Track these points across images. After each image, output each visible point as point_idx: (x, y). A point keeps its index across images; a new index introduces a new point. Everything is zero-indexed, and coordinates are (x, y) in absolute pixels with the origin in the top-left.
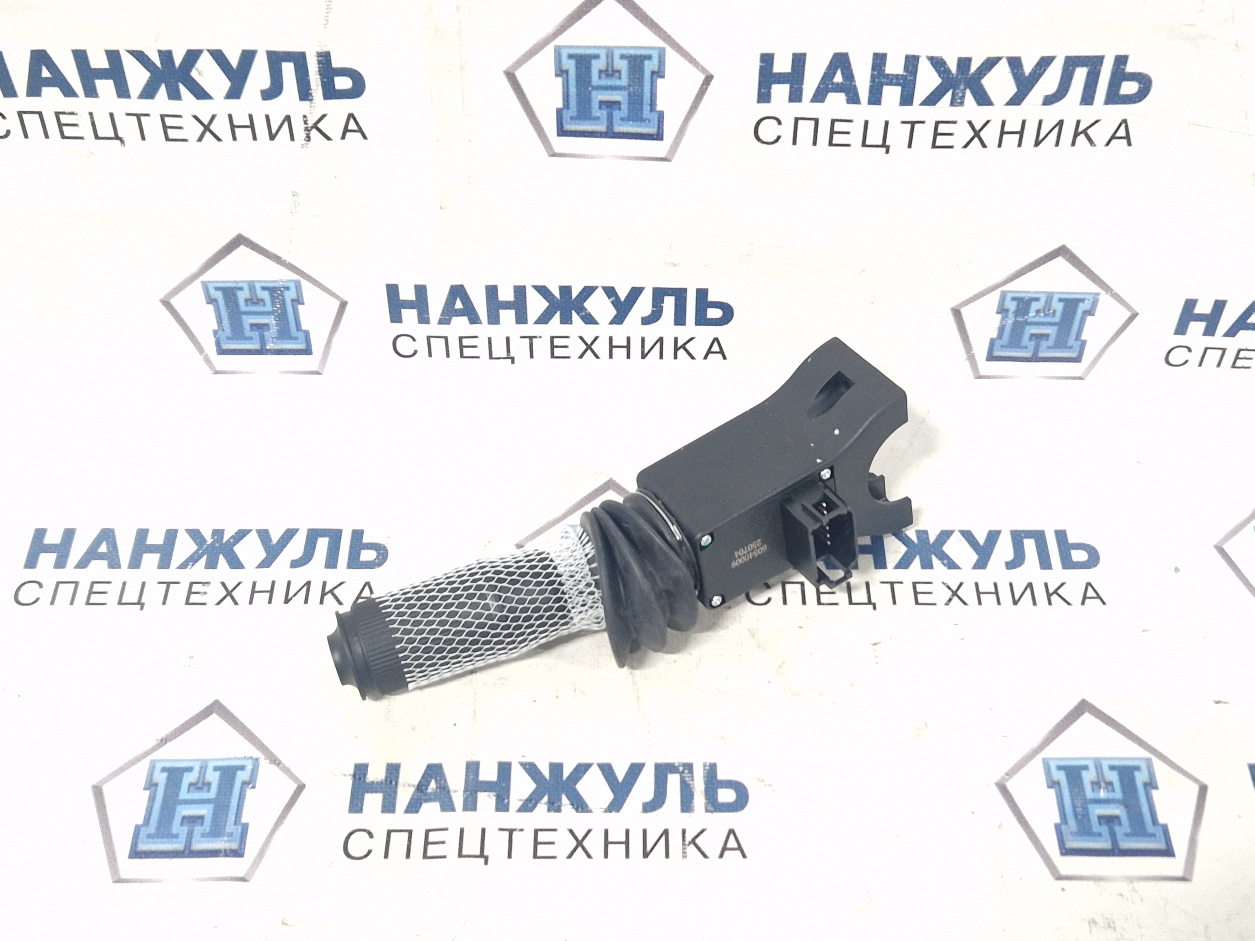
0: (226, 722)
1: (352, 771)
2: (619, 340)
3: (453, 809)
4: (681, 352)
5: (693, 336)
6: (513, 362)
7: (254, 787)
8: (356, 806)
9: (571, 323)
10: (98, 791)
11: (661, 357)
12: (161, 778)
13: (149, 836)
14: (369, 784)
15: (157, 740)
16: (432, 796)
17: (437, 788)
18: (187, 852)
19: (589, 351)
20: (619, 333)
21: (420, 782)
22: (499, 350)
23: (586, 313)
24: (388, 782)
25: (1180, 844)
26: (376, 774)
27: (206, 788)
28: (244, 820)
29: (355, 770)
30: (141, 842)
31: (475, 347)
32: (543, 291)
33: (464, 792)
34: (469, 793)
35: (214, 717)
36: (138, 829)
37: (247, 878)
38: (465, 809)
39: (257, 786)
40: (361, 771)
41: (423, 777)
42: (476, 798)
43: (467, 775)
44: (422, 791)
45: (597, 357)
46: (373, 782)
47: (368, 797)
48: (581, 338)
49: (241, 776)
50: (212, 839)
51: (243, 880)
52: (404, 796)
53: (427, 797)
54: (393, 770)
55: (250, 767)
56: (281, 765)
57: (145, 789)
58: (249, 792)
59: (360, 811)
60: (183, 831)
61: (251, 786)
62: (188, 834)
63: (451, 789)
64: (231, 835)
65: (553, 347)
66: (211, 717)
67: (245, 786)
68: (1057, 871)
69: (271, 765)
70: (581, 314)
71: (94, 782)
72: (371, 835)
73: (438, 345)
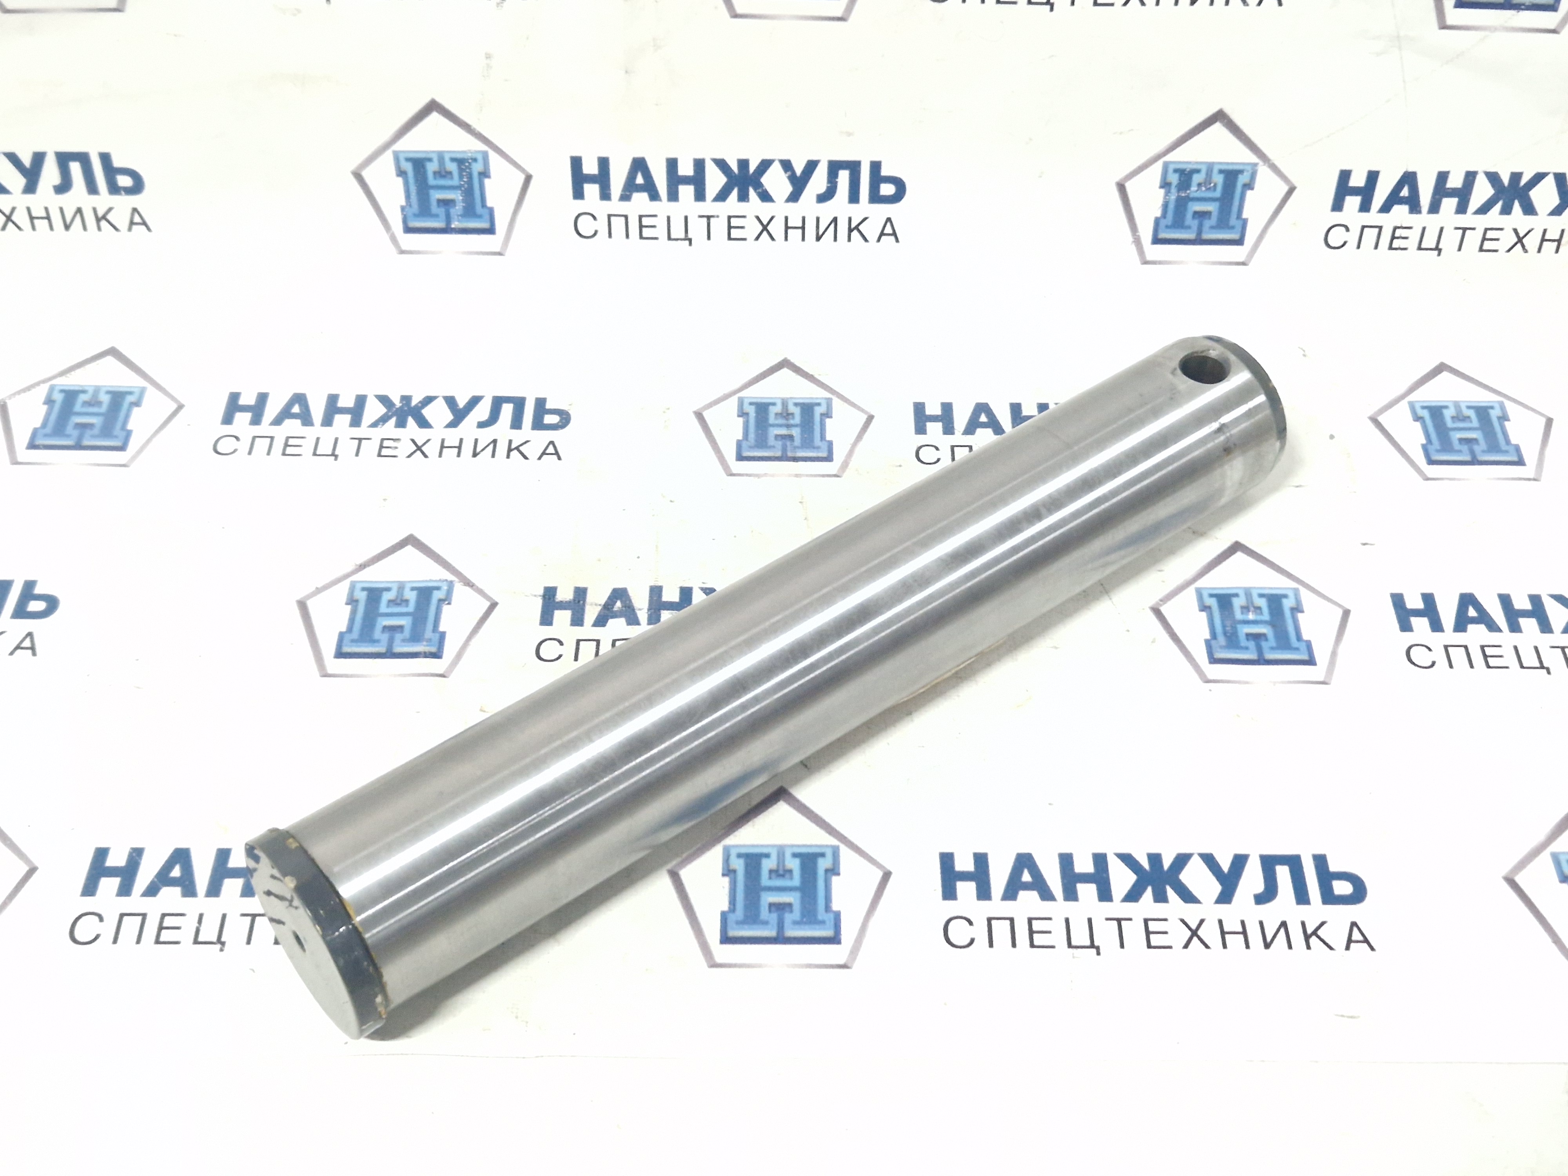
0: (421, 551)
1: (541, 592)
2: (795, 221)
3: (638, 624)
4: (855, 234)
5: (866, 216)
6: (690, 244)
7: (449, 604)
8: (546, 619)
9: (748, 201)
10: (302, 606)
11: (835, 239)
12: (362, 596)
13: (353, 641)
14: (558, 602)
15: (356, 565)
16: (618, 614)
17: (622, 607)
18: (388, 655)
19: (765, 233)
20: (794, 212)
21: (606, 602)
22: (678, 231)
23: (763, 189)
24: (576, 602)
25: (1321, 654)
26: (565, 594)
27: (404, 604)
28: (441, 628)
29: (544, 592)
30: (346, 646)
31: (654, 227)
32: (722, 164)
33: (649, 610)
34: (653, 611)
35: (409, 548)
36: (341, 636)
37: (445, 674)
38: (650, 623)
39: (453, 602)
40: (549, 594)
41: (609, 598)
42: (660, 615)
43: (651, 597)
44: (608, 609)
45: (773, 239)
46: (561, 601)
47: (557, 613)
48: (758, 218)
49: (437, 595)
50: (413, 643)
51: (442, 676)
52: (591, 613)
53: (613, 614)
54: (581, 593)
55: (445, 588)
56: (474, 587)
57: (347, 604)
58: (445, 608)
59: (550, 623)
60: (385, 637)
61: (447, 602)
62: (389, 639)
63: (635, 608)
64: (429, 640)
65: (730, 227)
66: (406, 548)
67: (441, 602)
68: (1205, 676)
69: (465, 587)
70: (758, 191)
71: (299, 598)
72: (561, 643)
73: (618, 224)
